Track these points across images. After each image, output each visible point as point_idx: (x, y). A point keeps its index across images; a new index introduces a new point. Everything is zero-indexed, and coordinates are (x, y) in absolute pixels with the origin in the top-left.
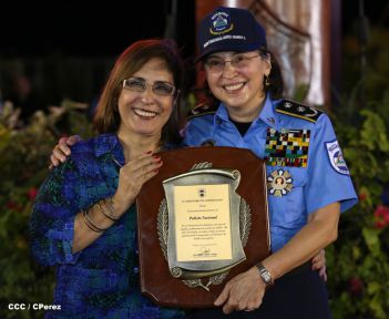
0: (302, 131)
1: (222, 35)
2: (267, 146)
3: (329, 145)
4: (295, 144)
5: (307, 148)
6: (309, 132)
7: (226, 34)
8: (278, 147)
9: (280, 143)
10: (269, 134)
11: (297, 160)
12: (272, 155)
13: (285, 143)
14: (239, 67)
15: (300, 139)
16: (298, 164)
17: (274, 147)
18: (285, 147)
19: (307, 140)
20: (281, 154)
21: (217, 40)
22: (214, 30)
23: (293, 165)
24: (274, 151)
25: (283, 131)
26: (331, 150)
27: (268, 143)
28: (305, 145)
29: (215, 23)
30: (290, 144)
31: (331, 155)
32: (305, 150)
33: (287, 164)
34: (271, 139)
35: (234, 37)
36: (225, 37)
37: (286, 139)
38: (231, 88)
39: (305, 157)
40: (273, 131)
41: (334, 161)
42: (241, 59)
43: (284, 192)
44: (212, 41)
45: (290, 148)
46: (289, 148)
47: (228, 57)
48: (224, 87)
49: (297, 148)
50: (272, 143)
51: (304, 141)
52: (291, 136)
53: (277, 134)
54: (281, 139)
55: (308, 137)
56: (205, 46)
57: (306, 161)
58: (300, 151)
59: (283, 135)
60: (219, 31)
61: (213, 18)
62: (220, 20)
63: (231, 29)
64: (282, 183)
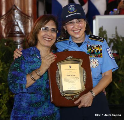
1: (73, 13)
2: (88, 51)
3: (108, 50)
4: (97, 50)
6: (101, 45)
7: (74, 13)
8: (92, 51)
9: (92, 49)
10: (88, 47)
11: (99, 55)
12: (90, 54)
13: (94, 50)
14: (79, 24)
15: (99, 48)
16: (99, 56)
17: (90, 51)
18: (94, 51)
19: (101, 48)
20: (93, 53)
21: (72, 15)
22: (70, 11)
23: (98, 57)
24: (90, 52)
25: (92, 45)
26: (109, 51)
27: (88, 50)
28: (100, 50)
29: (70, 9)
30: (96, 50)
31: (109, 53)
32: (101, 52)
33: (96, 57)
34: (89, 48)
35: (78, 14)
36: (75, 14)
37: (94, 48)
38: (76, 31)
39: (101, 54)
40: (89, 46)
41: (110, 55)
42: (79, 21)
43: (96, 66)
44: (70, 15)
46: (95, 51)
47: (75, 21)
48: (73, 31)
49: (98, 51)
50: (89, 49)
51: (100, 48)
52: (95, 47)
53: (91, 47)
54: (92, 48)
55: (101, 47)
56: (66, 17)
57: (102, 55)
58: (99, 52)
59: (92, 47)
60: (72, 12)
61: (69, 7)
62: (72, 8)
63: (76, 11)
64: (95, 63)
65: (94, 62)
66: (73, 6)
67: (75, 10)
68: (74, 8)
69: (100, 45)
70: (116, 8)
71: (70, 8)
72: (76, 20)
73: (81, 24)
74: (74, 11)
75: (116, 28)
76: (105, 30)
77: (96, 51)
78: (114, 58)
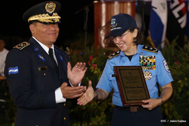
0: (152, 56)
2: (140, 63)
3: (164, 62)
4: (150, 61)
5: (155, 62)
6: (155, 56)
9: (144, 61)
11: (152, 67)
12: (142, 66)
15: (152, 59)
16: (152, 69)
17: (143, 63)
18: (147, 63)
20: (146, 65)
27: (140, 61)
28: (153, 61)
30: (148, 61)
31: (165, 65)
32: (154, 64)
33: (148, 69)
37: (147, 59)
39: (154, 66)
40: (141, 57)
41: (166, 67)
43: (149, 79)
45: (149, 63)
49: (151, 63)
50: (142, 61)
52: (148, 58)
53: (143, 58)
54: (145, 59)
55: (155, 58)
59: (145, 58)
62: (113, 22)
64: (148, 75)
65: (147, 75)
67: (115, 25)
69: (153, 56)
78: (169, 71)
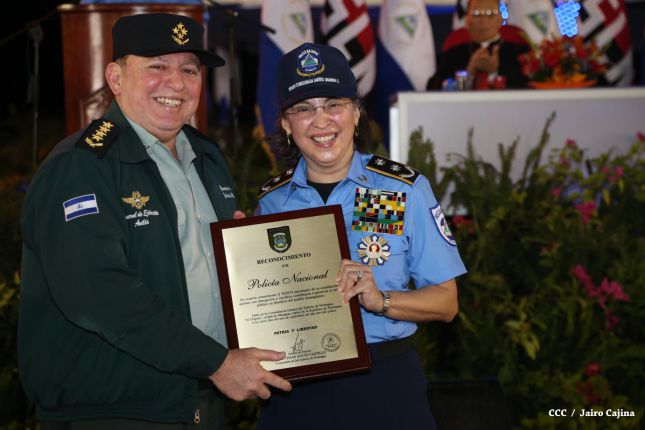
0: (396, 194)
1: (313, 78)
2: (356, 209)
3: (434, 211)
4: (389, 207)
5: (403, 213)
6: (404, 195)
7: (317, 76)
8: (369, 210)
9: (370, 206)
10: (358, 194)
11: (391, 227)
12: (362, 219)
13: (376, 206)
14: (331, 114)
15: (395, 203)
16: (391, 231)
17: (364, 209)
18: (377, 211)
19: (403, 204)
20: (373, 219)
21: (307, 82)
22: (303, 70)
23: (386, 231)
24: (364, 215)
25: (375, 192)
26: (437, 217)
27: (357, 204)
28: (399, 209)
29: (303, 63)
30: (383, 207)
31: (438, 222)
32: (401, 216)
33: (380, 230)
34: (360, 200)
35: (327, 80)
36: (317, 80)
37: (378, 201)
38: (322, 139)
39: (400, 224)
40: (363, 191)
41: (442, 229)
43: (381, 261)
44: (300, 84)
47: (318, 102)
48: (312, 138)
49: (390, 213)
50: (362, 205)
51: (399, 205)
52: (383, 198)
54: (372, 201)
55: (404, 200)
56: (290, 89)
57: (401, 228)
58: (395, 216)
59: (374, 196)
60: (308, 73)
61: (300, 56)
62: (310, 59)
63: (322, 70)
64: (378, 250)
65: (374, 248)
66: (314, 52)
67: (319, 67)
68: (316, 60)
69: (400, 195)
70: (463, 68)
71: (303, 58)
72: (324, 99)
73: (337, 113)
74: (314, 71)
75: (471, 134)
76: (428, 140)
77: (382, 213)
78: (453, 242)
